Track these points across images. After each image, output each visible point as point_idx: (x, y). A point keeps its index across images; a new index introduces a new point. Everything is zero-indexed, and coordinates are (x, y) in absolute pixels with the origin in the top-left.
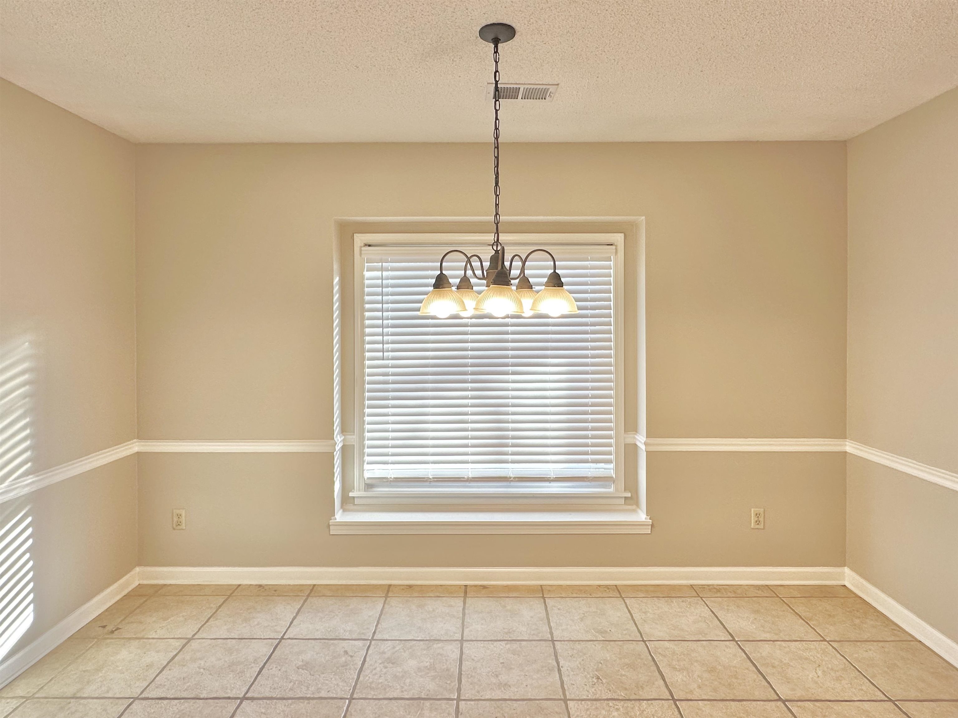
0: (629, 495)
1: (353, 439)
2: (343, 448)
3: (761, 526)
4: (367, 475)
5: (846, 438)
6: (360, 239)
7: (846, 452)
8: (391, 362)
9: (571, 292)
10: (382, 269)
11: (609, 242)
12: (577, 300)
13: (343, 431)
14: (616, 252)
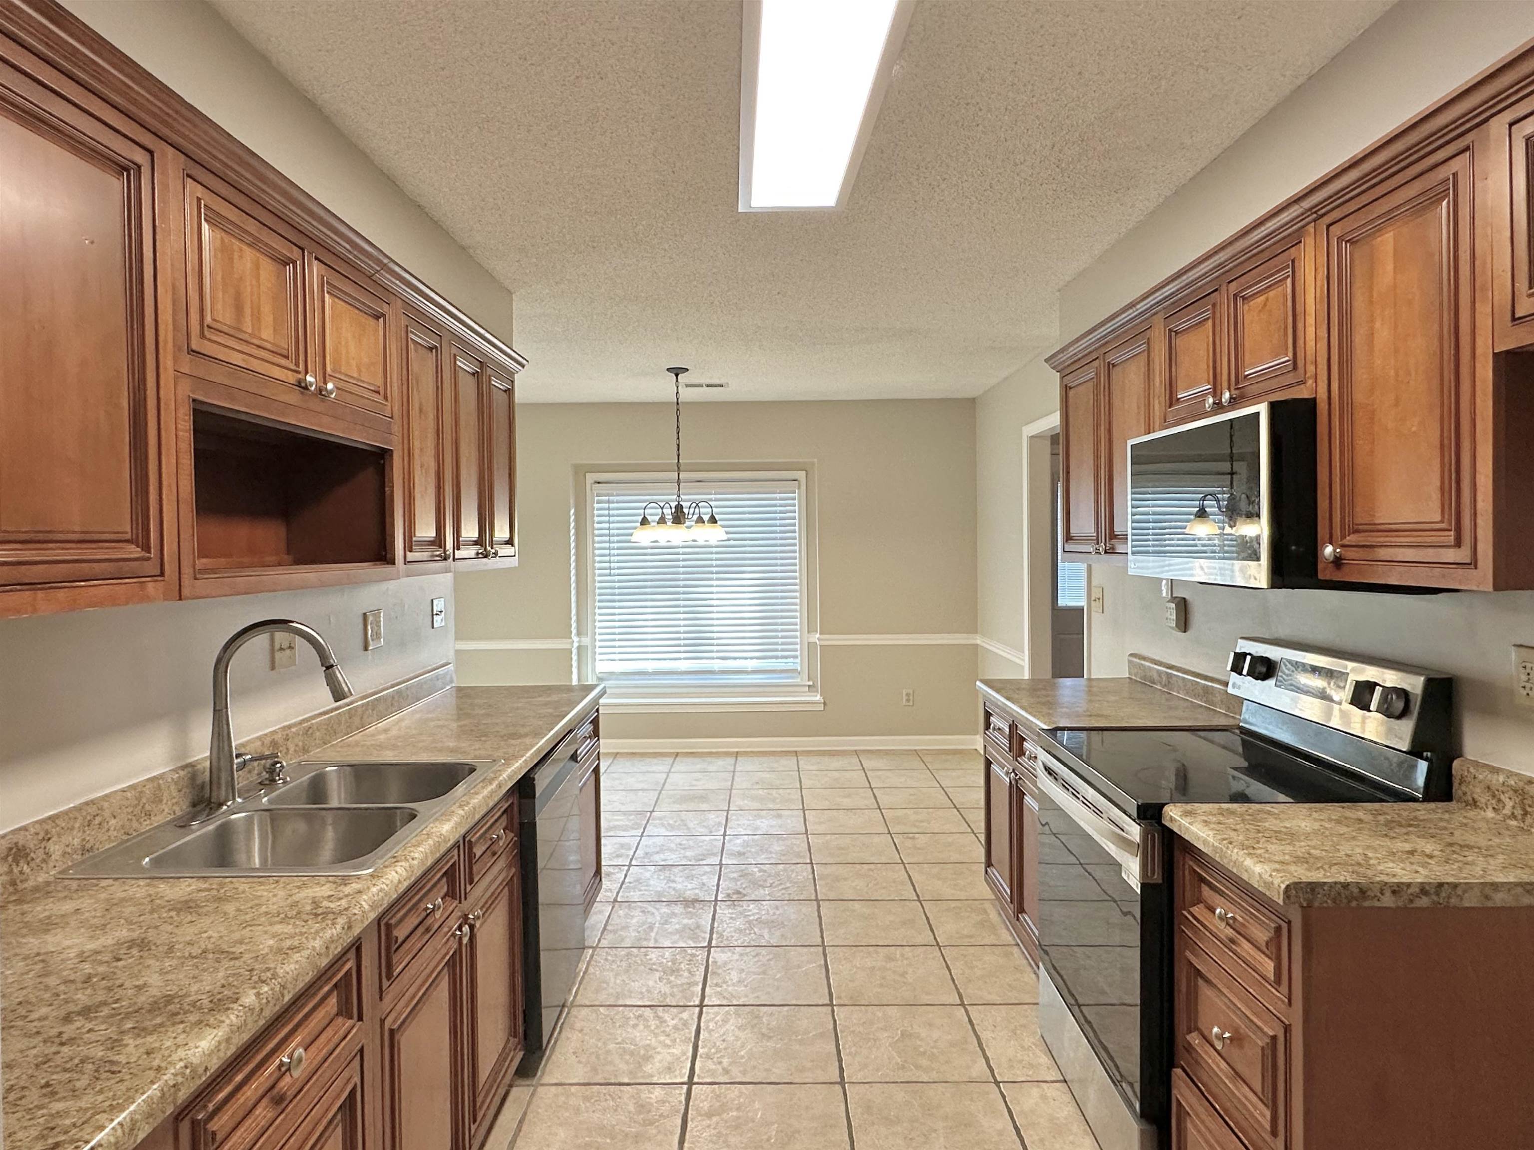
0: (811, 683)
1: (586, 641)
2: (579, 648)
3: (911, 703)
4: (598, 670)
5: (976, 633)
6: (590, 478)
7: (977, 645)
8: (617, 578)
9: (723, 526)
10: (609, 502)
11: (794, 478)
12: (727, 533)
13: (579, 634)
14: (799, 488)
